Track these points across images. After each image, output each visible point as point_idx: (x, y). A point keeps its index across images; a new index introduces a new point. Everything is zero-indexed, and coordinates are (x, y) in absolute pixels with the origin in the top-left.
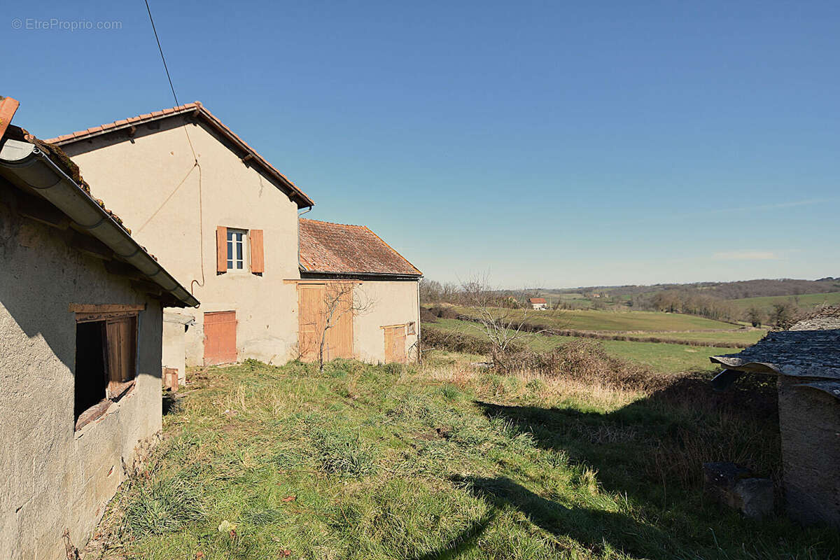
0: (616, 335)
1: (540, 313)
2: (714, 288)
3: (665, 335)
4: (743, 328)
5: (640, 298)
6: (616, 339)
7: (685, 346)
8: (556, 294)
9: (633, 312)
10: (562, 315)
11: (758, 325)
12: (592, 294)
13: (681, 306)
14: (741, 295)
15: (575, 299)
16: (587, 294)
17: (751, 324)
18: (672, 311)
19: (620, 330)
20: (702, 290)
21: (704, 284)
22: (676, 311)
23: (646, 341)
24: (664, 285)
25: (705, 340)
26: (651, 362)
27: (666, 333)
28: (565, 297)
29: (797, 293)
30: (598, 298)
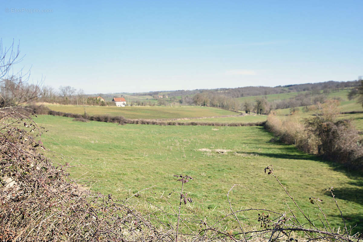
0: (170, 121)
1: (121, 109)
2: (226, 91)
3: (200, 120)
4: (242, 114)
5: (186, 98)
6: (170, 124)
7: (211, 126)
8: (135, 96)
9: (182, 106)
10: (135, 110)
11: (248, 113)
12: (158, 95)
13: (209, 102)
14: (239, 95)
15: (147, 99)
16: (155, 96)
17: (245, 112)
18: (204, 105)
19: (173, 118)
20: (220, 92)
21: (221, 89)
22: (207, 105)
23: (189, 124)
24: (200, 90)
25: (223, 122)
26: (190, 140)
27: (201, 118)
28: (141, 98)
29: (266, 94)
30: (162, 98)
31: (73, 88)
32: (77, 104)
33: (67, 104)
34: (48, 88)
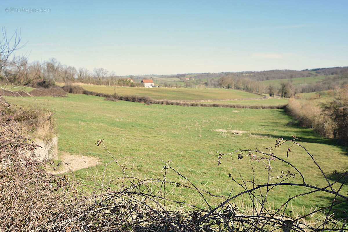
0: (194, 102)
1: (149, 90)
2: (252, 74)
3: (223, 102)
4: (265, 97)
5: (212, 81)
6: (192, 105)
7: (233, 108)
8: (163, 78)
9: (207, 89)
10: (162, 91)
11: (272, 96)
12: (185, 78)
13: (234, 85)
14: (264, 79)
15: (175, 81)
16: (182, 78)
17: (269, 95)
18: (229, 88)
19: (196, 99)
20: (245, 75)
21: (247, 72)
22: (231, 88)
23: (210, 106)
24: (225, 73)
25: (245, 105)
26: (209, 120)
27: (224, 101)
28: (169, 80)
29: (291, 77)
30: (189, 80)
31: (105, 70)
32: (109, 85)
33: (100, 85)
34: (84, 70)
